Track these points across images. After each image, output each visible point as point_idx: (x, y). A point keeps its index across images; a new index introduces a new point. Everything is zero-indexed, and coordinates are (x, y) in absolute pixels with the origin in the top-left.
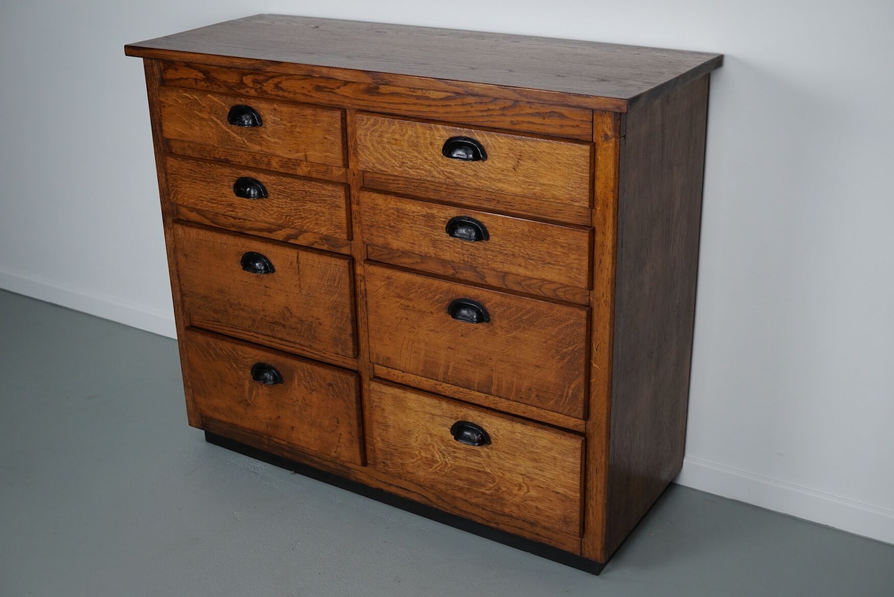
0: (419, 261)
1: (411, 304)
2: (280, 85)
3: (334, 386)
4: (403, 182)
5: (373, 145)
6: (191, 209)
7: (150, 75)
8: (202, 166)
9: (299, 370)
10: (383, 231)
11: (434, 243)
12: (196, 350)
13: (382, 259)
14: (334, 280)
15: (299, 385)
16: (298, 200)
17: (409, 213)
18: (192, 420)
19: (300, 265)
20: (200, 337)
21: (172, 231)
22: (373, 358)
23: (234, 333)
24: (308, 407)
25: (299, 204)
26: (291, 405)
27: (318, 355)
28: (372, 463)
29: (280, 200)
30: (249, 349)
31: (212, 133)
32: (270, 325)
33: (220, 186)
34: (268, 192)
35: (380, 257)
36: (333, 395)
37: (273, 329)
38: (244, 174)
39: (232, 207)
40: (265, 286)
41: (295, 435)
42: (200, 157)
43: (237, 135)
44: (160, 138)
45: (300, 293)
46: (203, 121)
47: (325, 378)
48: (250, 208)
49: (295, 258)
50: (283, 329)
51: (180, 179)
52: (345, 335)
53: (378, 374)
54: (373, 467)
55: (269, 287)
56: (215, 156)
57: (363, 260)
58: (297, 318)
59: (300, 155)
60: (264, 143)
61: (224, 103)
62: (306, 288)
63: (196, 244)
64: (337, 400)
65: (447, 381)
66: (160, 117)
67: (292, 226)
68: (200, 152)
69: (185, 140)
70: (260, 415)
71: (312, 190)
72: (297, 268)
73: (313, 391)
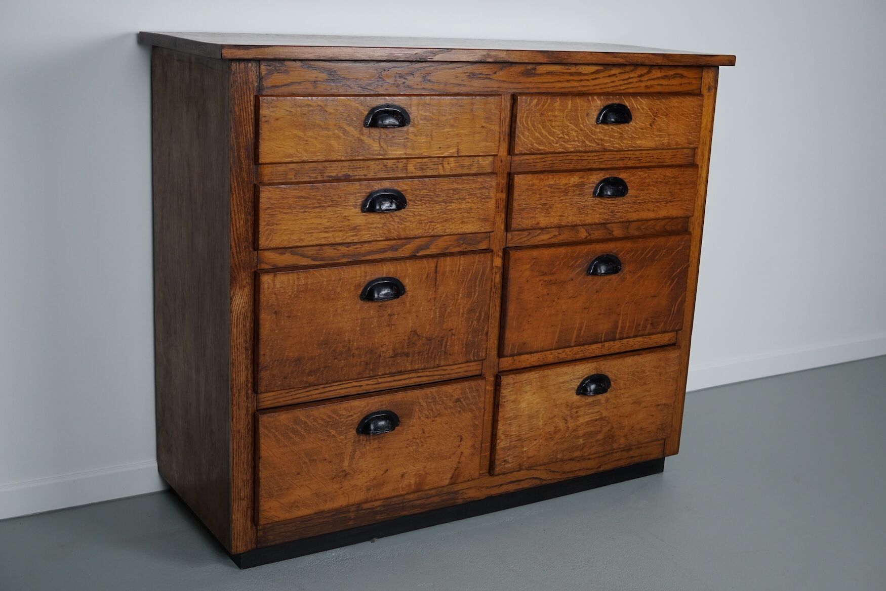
0: (557, 233)
1: (553, 278)
2: (429, 78)
3: (462, 400)
4: (550, 159)
5: (533, 126)
6: (283, 250)
7: (240, 84)
8: (318, 189)
9: (421, 401)
10: (535, 211)
11: (581, 210)
12: (275, 436)
13: (520, 243)
14: (476, 279)
15: (419, 418)
16: (444, 201)
17: (562, 187)
18: (239, 545)
19: (438, 275)
20: (284, 417)
21: (246, 290)
22: (508, 350)
23: (326, 394)
24: (427, 439)
25: (443, 205)
26: (407, 447)
27: (437, 375)
28: (484, 471)
29: (421, 207)
30: (356, 403)
31: (338, 145)
32: (389, 361)
33: (342, 208)
34: (407, 201)
35: (520, 241)
36: (460, 411)
37: (392, 365)
38: (377, 186)
39: (356, 230)
40: (389, 315)
41: (405, 483)
42: (307, 179)
43: (373, 141)
44: (244, 166)
45: (434, 308)
46: (327, 132)
47: (452, 396)
48: (381, 226)
49: (433, 269)
50: (406, 359)
51: (281, 212)
52: (480, 336)
53: (503, 368)
54: (485, 476)
55: (394, 314)
56: (330, 174)
57: (502, 250)
58: (426, 338)
59: (453, 151)
60: (409, 144)
61: (362, 105)
62: (442, 299)
63: (295, 292)
64: (464, 414)
65: (578, 343)
66: (252, 136)
67: (432, 233)
68: (308, 173)
69: (295, 161)
70: (361, 480)
71: (462, 186)
72: (434, 280)
73: (436, 417)
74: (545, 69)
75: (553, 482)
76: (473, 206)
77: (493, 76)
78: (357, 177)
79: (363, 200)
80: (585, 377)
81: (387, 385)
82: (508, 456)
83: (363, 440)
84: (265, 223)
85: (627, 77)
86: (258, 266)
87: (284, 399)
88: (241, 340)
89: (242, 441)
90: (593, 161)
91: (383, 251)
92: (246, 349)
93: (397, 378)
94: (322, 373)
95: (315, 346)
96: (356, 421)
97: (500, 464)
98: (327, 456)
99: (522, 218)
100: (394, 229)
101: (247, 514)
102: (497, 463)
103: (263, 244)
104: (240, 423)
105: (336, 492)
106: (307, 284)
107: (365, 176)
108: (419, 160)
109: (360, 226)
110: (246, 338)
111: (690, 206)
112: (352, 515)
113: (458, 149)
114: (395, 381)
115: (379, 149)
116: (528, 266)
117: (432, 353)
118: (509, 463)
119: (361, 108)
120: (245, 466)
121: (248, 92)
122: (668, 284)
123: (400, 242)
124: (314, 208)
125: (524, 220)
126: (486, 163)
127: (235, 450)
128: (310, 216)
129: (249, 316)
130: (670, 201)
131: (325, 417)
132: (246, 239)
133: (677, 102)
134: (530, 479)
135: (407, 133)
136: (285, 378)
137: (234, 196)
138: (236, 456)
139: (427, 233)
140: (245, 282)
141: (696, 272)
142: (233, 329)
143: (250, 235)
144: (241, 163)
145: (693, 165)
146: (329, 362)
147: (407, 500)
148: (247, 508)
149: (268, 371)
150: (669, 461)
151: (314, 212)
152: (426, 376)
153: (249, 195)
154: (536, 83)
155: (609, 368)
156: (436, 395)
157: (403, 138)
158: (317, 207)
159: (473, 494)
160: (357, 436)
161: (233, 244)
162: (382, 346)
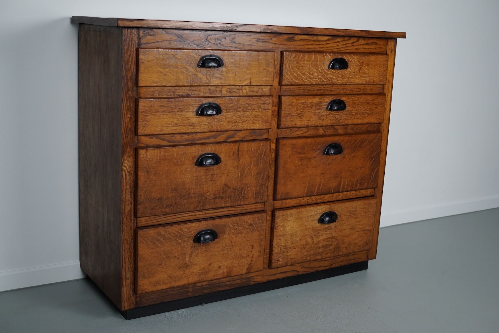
0: (306, 131)
1: (304, 155)
2: (234, 41)
3: (253, 224)
4: (303, 88)
5: (293, 69)
6: (151, 136)
7: (128, 41)
8: (172, 101)
9: (230, 224)
10: (294, 117)
11: (320, 117)
12: (147, 243)
13: (286, 135)
14: (261, 155)
15: (229, 234)
16: (242, 111)
17: (309, 104)
18: (126, 306)
19: (239, 152)
20: (152, 232)
21: (131, 158)
22: (279, 196)
23: (176, 219)
24: (234, 247)
25: (242, 113)
26: (222, 251)
27: (238, 210)
28: (266, 266)
29: (230, 113)
30: (193, 225)
31: (183, 77)
32: (212, 201)
33: (185, 113)
34: (222, 110)
35: (286, 134)
36: (252, 231)
37: (213, 203)
38: (205, 101)
39: (193, 126)
40: (212, 175)
41: (221, 272)
42: (166, 96)
43: (203, 75)
44: (130, 88)
45: (237, 171)
46: (176, 70)
47: (247, 222)
48: (207, 123)
49: (237, 149)
50: (221, 200)
51: (151, 114)
52: (263, 188)
53: (276, 207)
54: (266, 269)
55: (214, 174)
56: (178, 94)
57: (275, 139)
58: (233, 188)
59: (247, 82)
60: (223, 78)
61: (196, 55)
62: (242, 167)
63: (158, 160)
64: (254, 233)
65: (318, 194)
66: (134, 71)
67: (236, 129)
68: (165, 93)
69: (158, 85)
70: (196, 269)
71: (253, 102)
72: (237, 155)
73: (239, 234)
74: (299, 37)
75: (305, 273)
76: (259, 114)
77: (270, 41)
78: (194, 96)
79: (197, 108)
80: (322, 213)
81: (210, 215)
82: (280, 257)
83: (197, 246)
84: (142, 120)
85: (346, 43)
86: (138, 145)
87: (152, 221)
88: (128, 187)
89: (128, 245)
90: (327, 90)
91: (208, 138)
92: (131, 192)
93: (216, 211)
94: (174, 207)
95: (170, 191)
96: (193, 235)
97: (275, 262)
98: (176, 255)
99: (286, 121)
100: (214, 126)
101: (130, 288)
102: (273, 261)
103: (140, 132)
104: (127, 234)
105: (181, 276)
106: (165, 156)
107: (198, 95)
108: (229, 87)
109: (195, 123)
110: (131, 186)
111: (381, 117)
112: (191, 290)
113: (250, 81)
114: (215, 213)
115: (206, 80)
116: (290, 149)
117: (236, 197)
118: (280, 262)
119: (196, 56)
120: (130, 259)
121: (132, 46)
122: (369, 161)
123: (218, 133)
124: (169, 112)
125: (288, 122)
126: (266, 90)
127: (124, 250)
128: (167, 117)
129: (132, 173)
130: (370, 114)
131: (175, 232)
132: (131, 129)
133: (373, 58)
134: (292, 271)
135: (222, 71)
136: (152, 209)
137: (124, 104)
138: (124, 254)
139: (233, 128)
140: (130, 154)
141: (385, 155)
142: (123, 181)
143: (133, 126)
144: (128, 86)
145: (383, 94)
146: (178, 200)
147: (222, 282)
148: (131, 284)
149: (143, 205)
150: (370, 263)
151: (170, 115)
152: (233, 210)
153: (133, 104)
154: (294, 45)
155: (337, 208)
156: (238, 221)
157: (219, 74)
158: (171, 112)
159: (259, 279)
160: (193, 244)
161: (123, 132)
162: (208, 192)
